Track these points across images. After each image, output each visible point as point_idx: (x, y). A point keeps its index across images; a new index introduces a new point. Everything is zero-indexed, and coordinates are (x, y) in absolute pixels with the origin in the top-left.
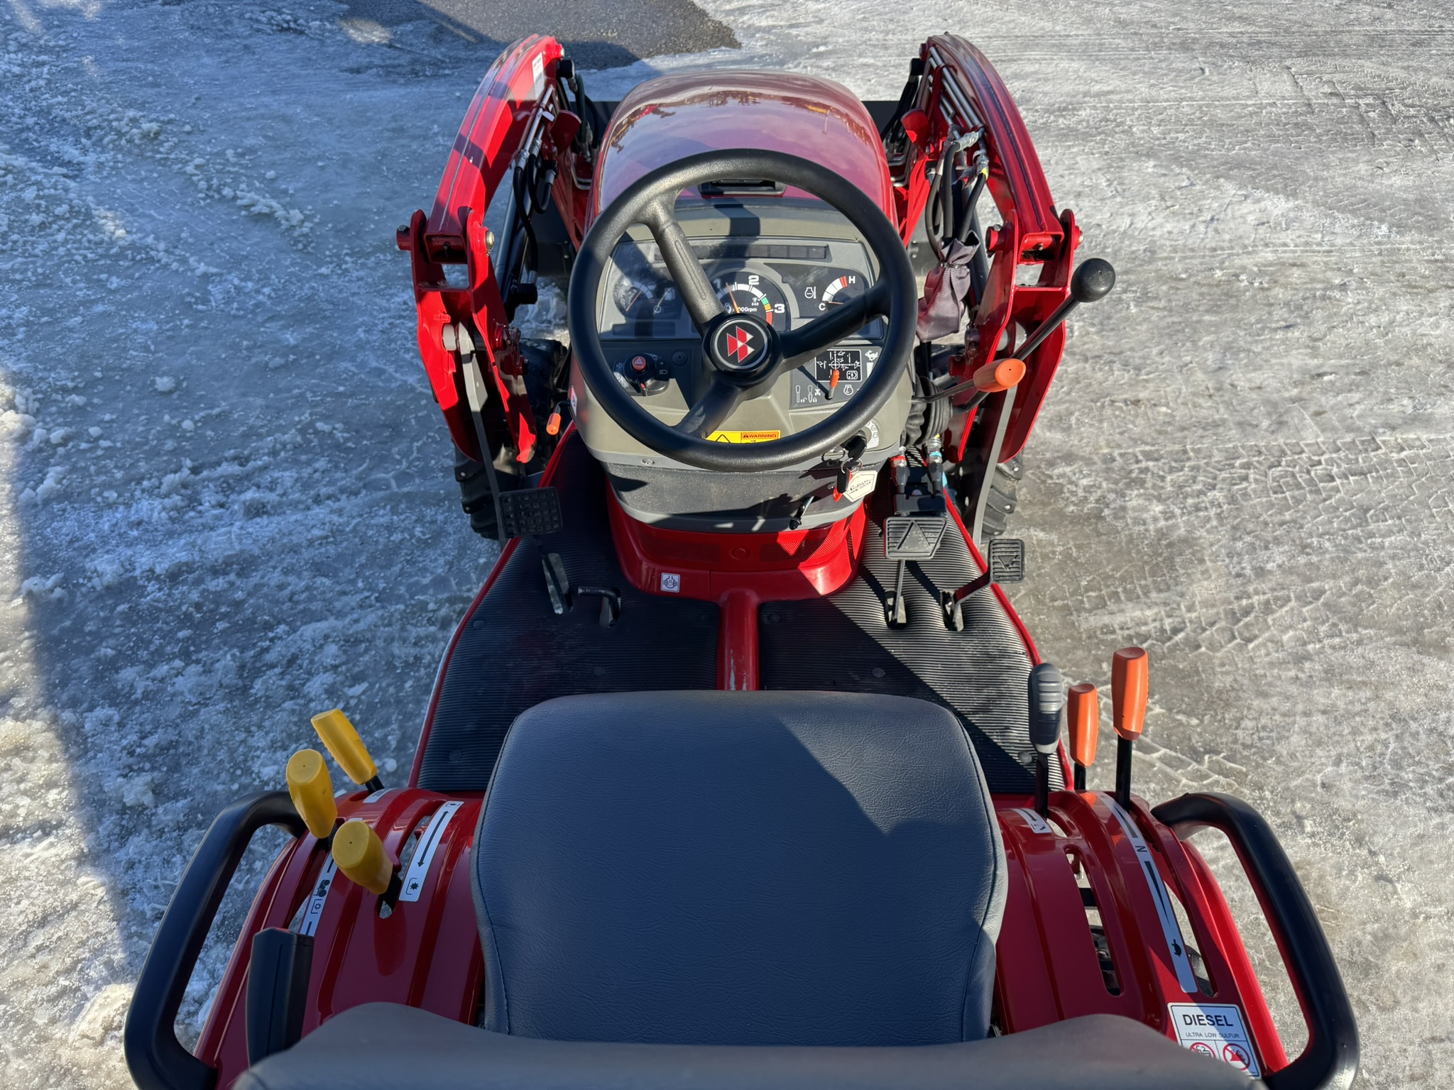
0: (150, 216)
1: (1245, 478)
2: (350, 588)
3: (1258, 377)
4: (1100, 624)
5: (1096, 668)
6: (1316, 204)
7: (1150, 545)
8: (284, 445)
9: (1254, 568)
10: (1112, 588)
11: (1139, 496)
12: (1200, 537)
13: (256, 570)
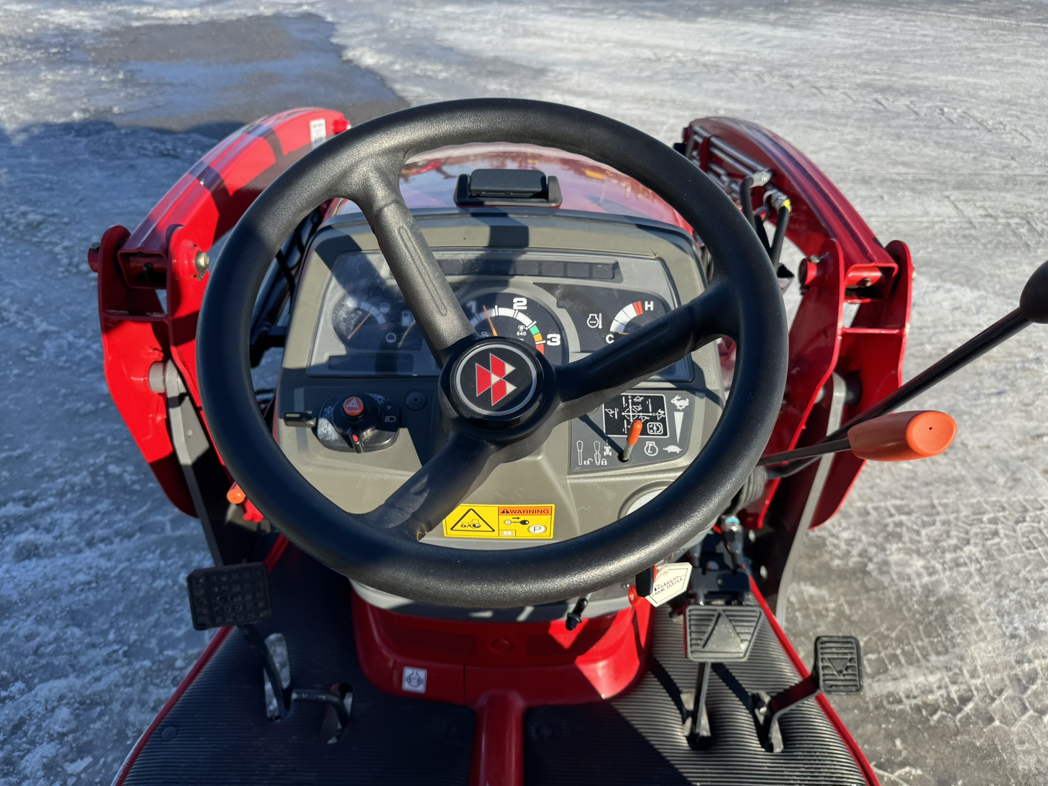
0: (13, 284)
1: (996, 533)
2: (99, 640)
3: (985, 437)
4: (885, 692)
5: (890, 746)
6: (996, 294)
7: (919, 602)
8: (73, 486)
9: (1026, 629)
10: (890, 650)
11: (899, 550)
12: (966, 595)
13: (8, 618)
